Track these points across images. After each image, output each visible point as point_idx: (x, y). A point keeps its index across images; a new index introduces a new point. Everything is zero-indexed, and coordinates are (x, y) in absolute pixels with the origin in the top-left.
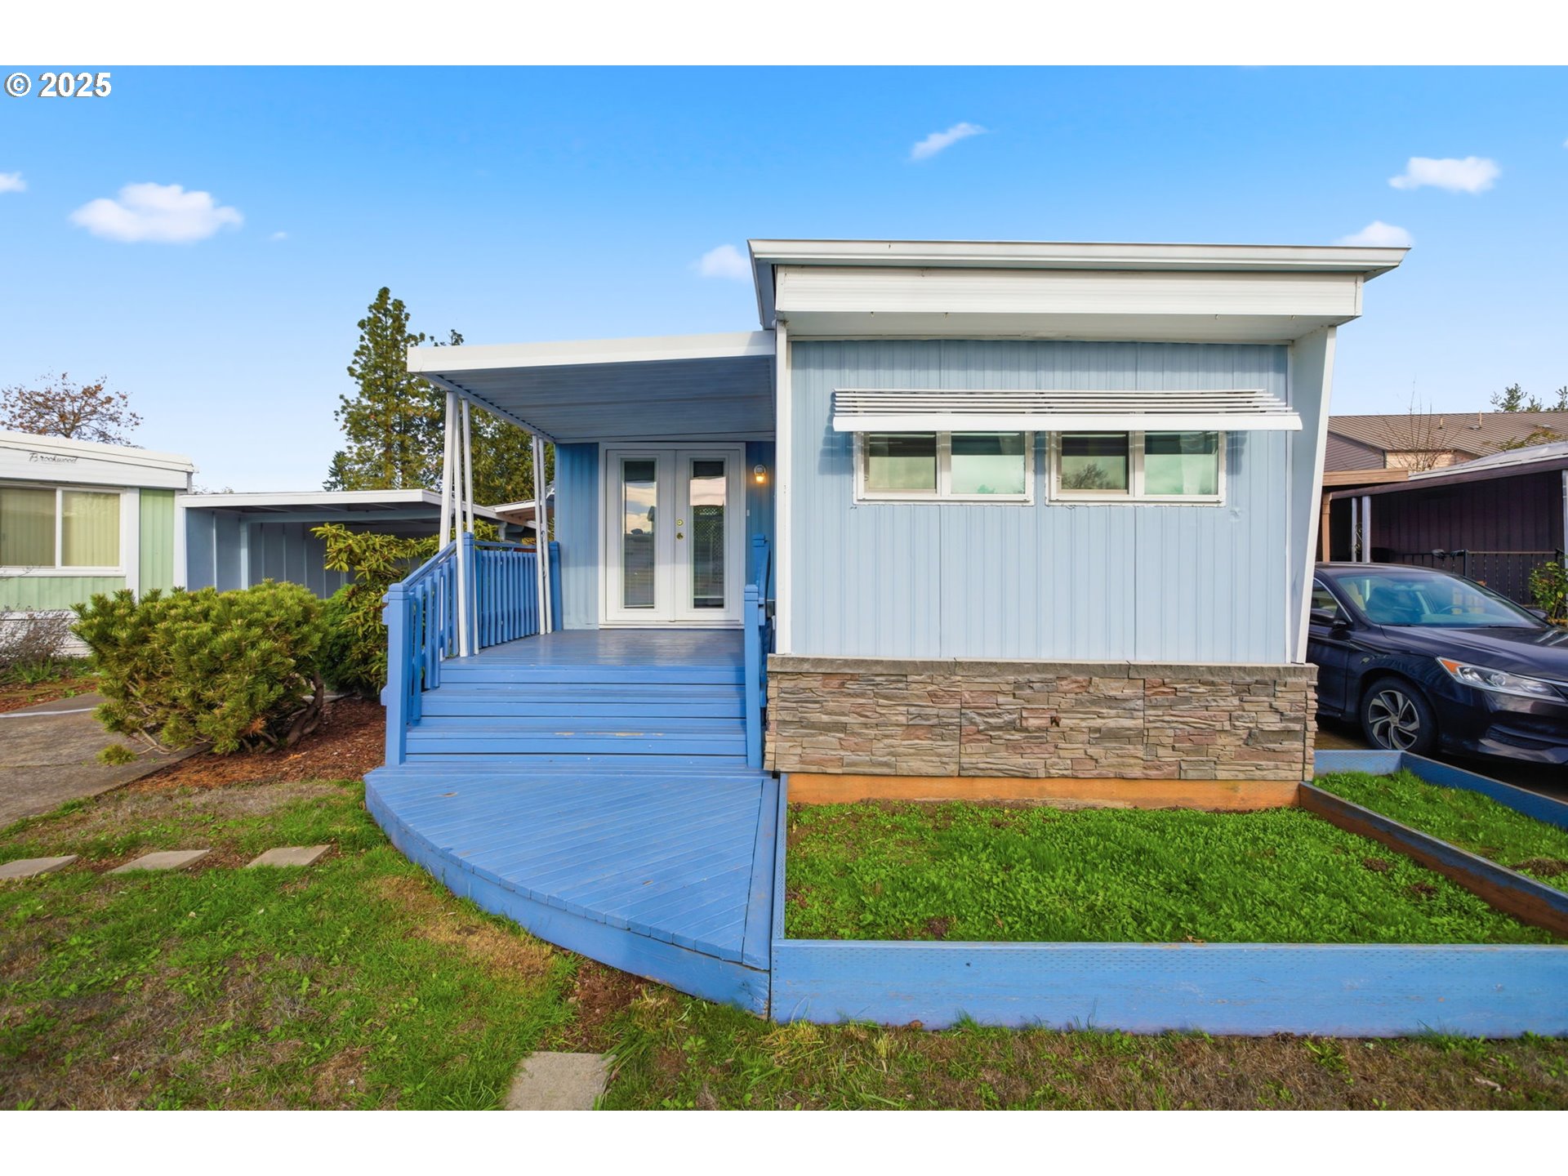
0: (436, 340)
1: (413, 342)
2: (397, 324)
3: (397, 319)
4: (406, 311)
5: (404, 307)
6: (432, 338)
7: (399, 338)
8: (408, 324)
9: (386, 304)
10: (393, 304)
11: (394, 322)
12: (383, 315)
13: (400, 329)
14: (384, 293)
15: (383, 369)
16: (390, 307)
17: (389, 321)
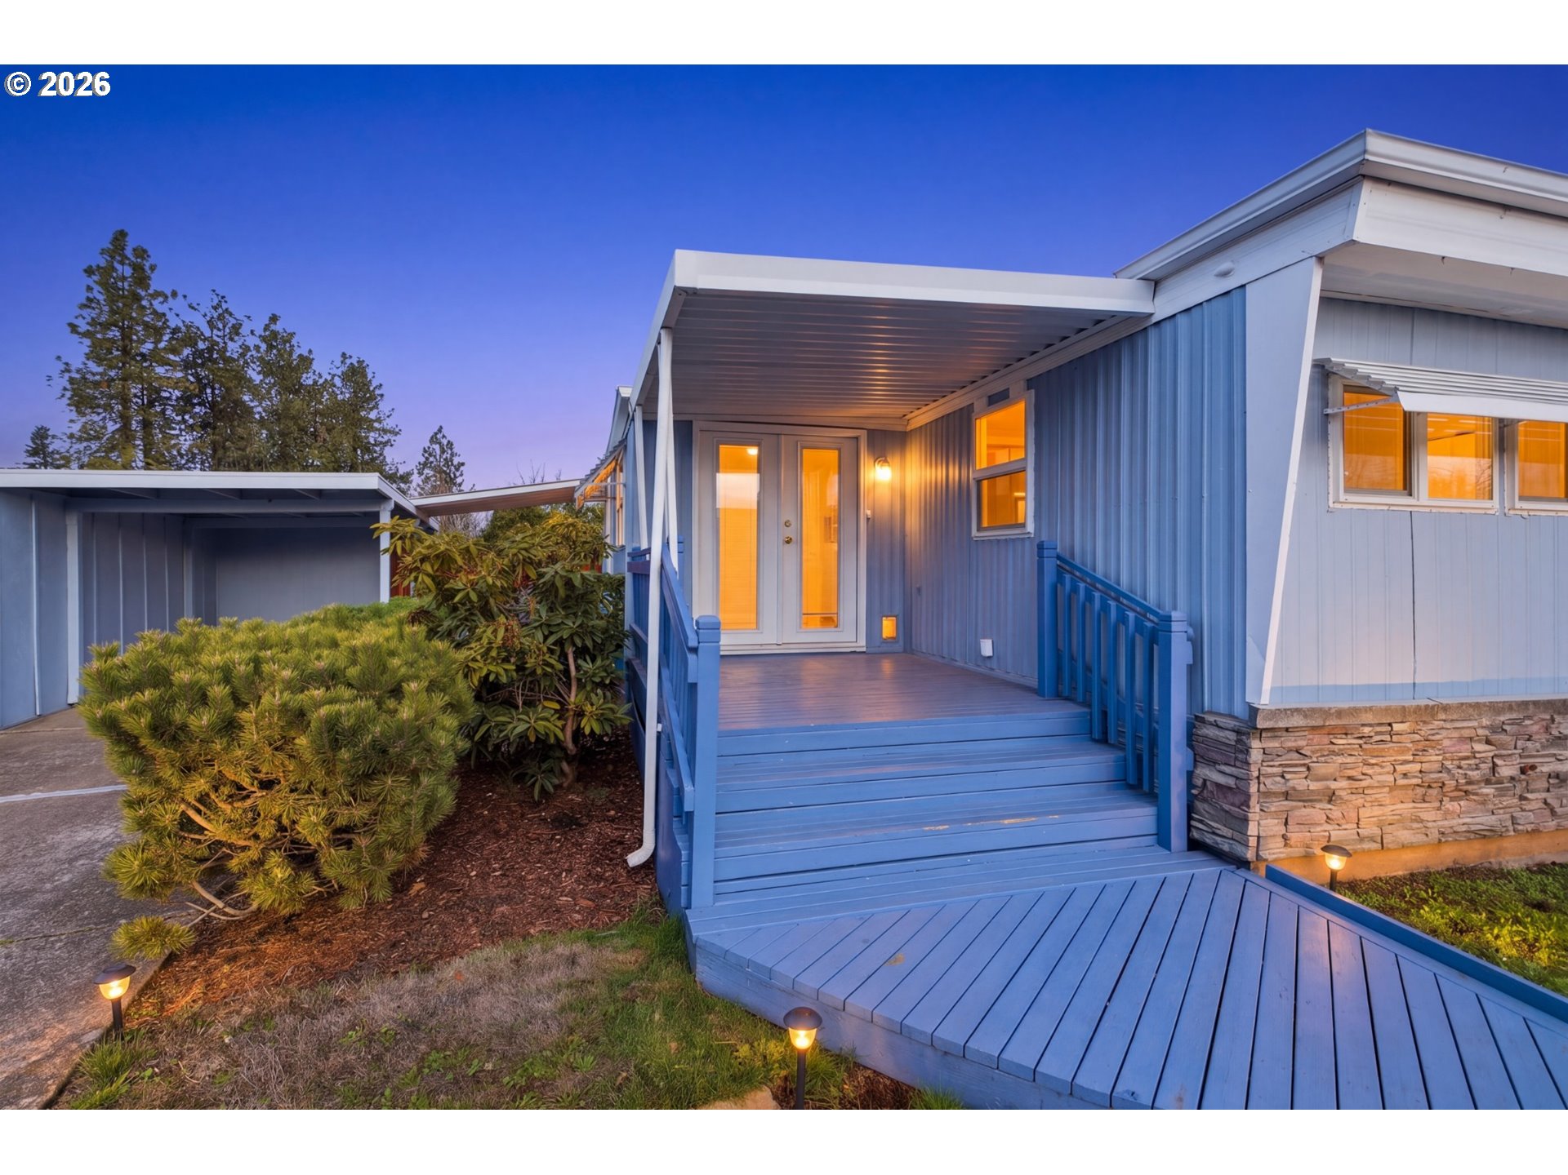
0: (189, 300)
1: (162, 300)
2: (138, 275)
3: (138, 268)
4: (151, 260)
5: (149, 256)
6: (185, 298)
7: (141, 293)
8: (154, 277)
9: (124, 249)
10: (133, 251)
11: (134, 272)
12: (119, 262)
13: (143, 281)
14: (120, 237)
16: (129, 255)
17: (128, 271)
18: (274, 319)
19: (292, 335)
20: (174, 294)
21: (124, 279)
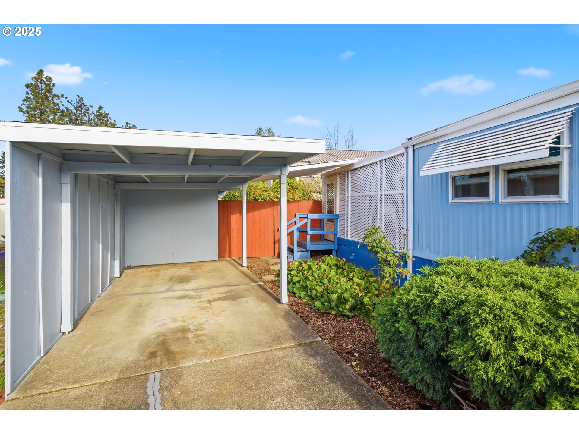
0: (68, 99)
1: (57, 98)
2: (48, 88)
3: (48, 85)
4: (53, 82)
5: (52, 80)
6: (66, 98)
7: (49, 95)
8: (54, 88)
9: (42, 77)
10: (46, 78)
11: (46, 87)
12: (40, 83)
13: (49, 90)
14: (40, 72)
15: (40, 109)
16: (45, 80)
17: (44, 86)
18: (101, 108)
19: (108, 114)
20: (62, 96)
21: (42, 89)
